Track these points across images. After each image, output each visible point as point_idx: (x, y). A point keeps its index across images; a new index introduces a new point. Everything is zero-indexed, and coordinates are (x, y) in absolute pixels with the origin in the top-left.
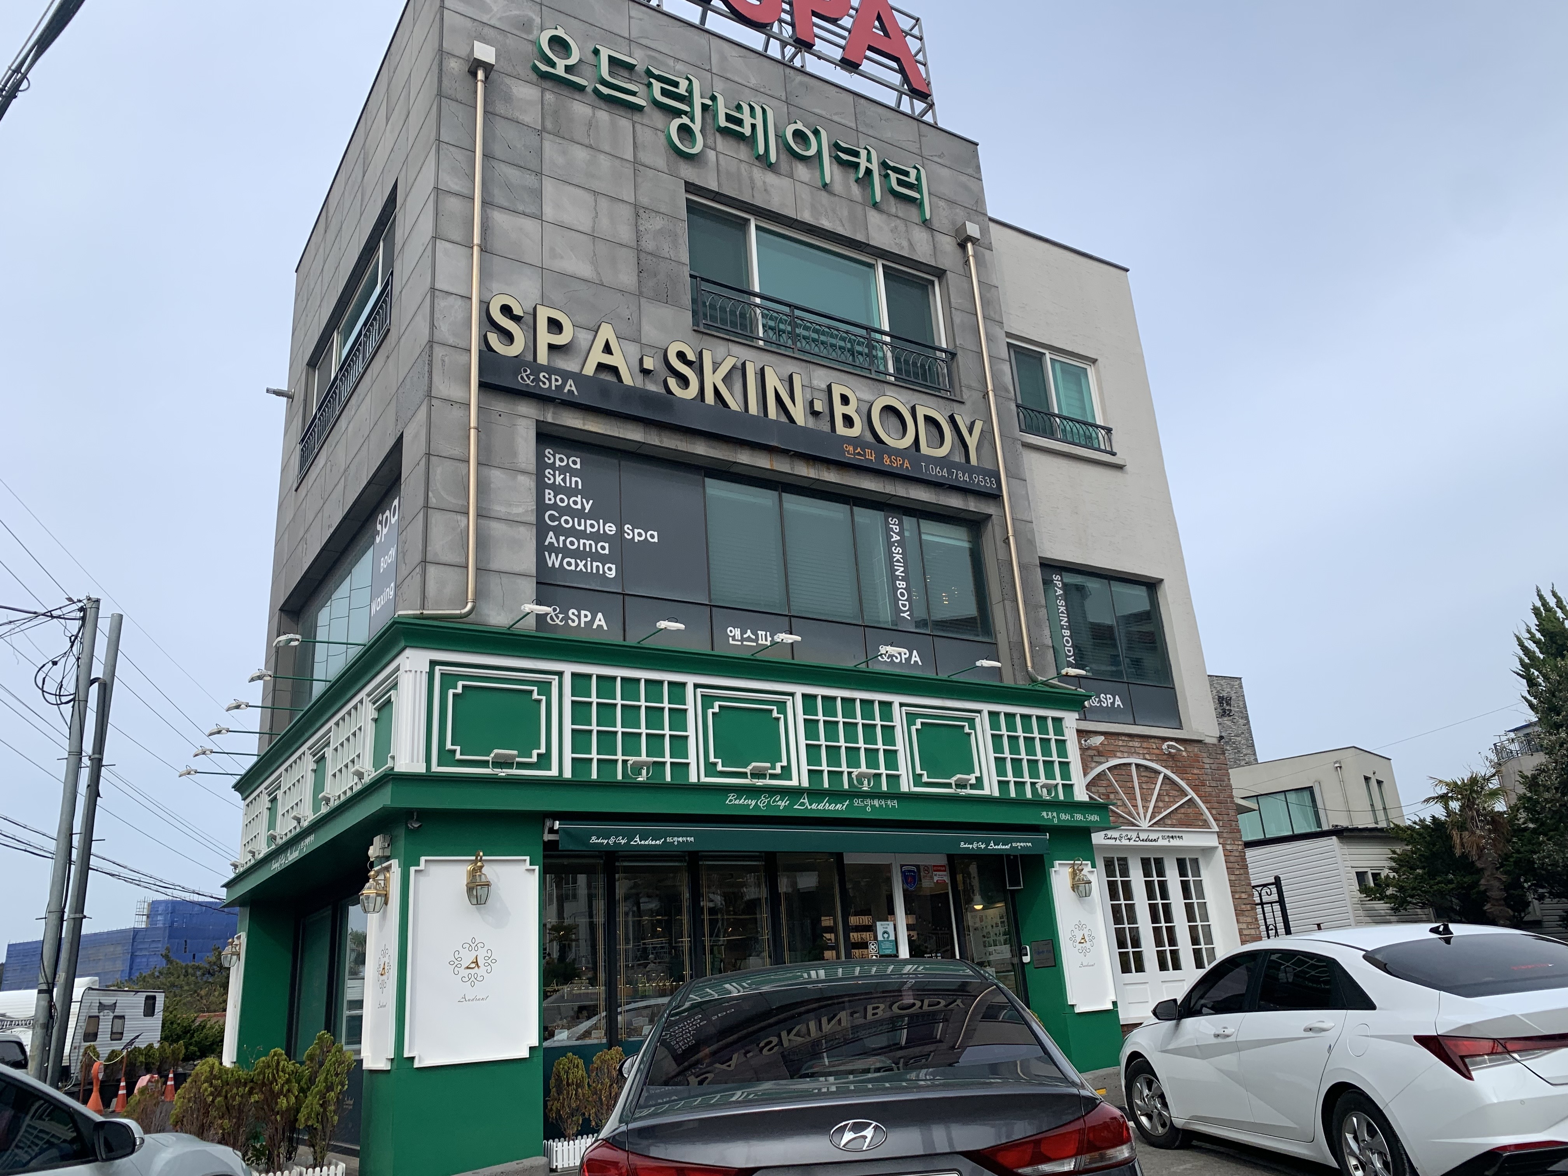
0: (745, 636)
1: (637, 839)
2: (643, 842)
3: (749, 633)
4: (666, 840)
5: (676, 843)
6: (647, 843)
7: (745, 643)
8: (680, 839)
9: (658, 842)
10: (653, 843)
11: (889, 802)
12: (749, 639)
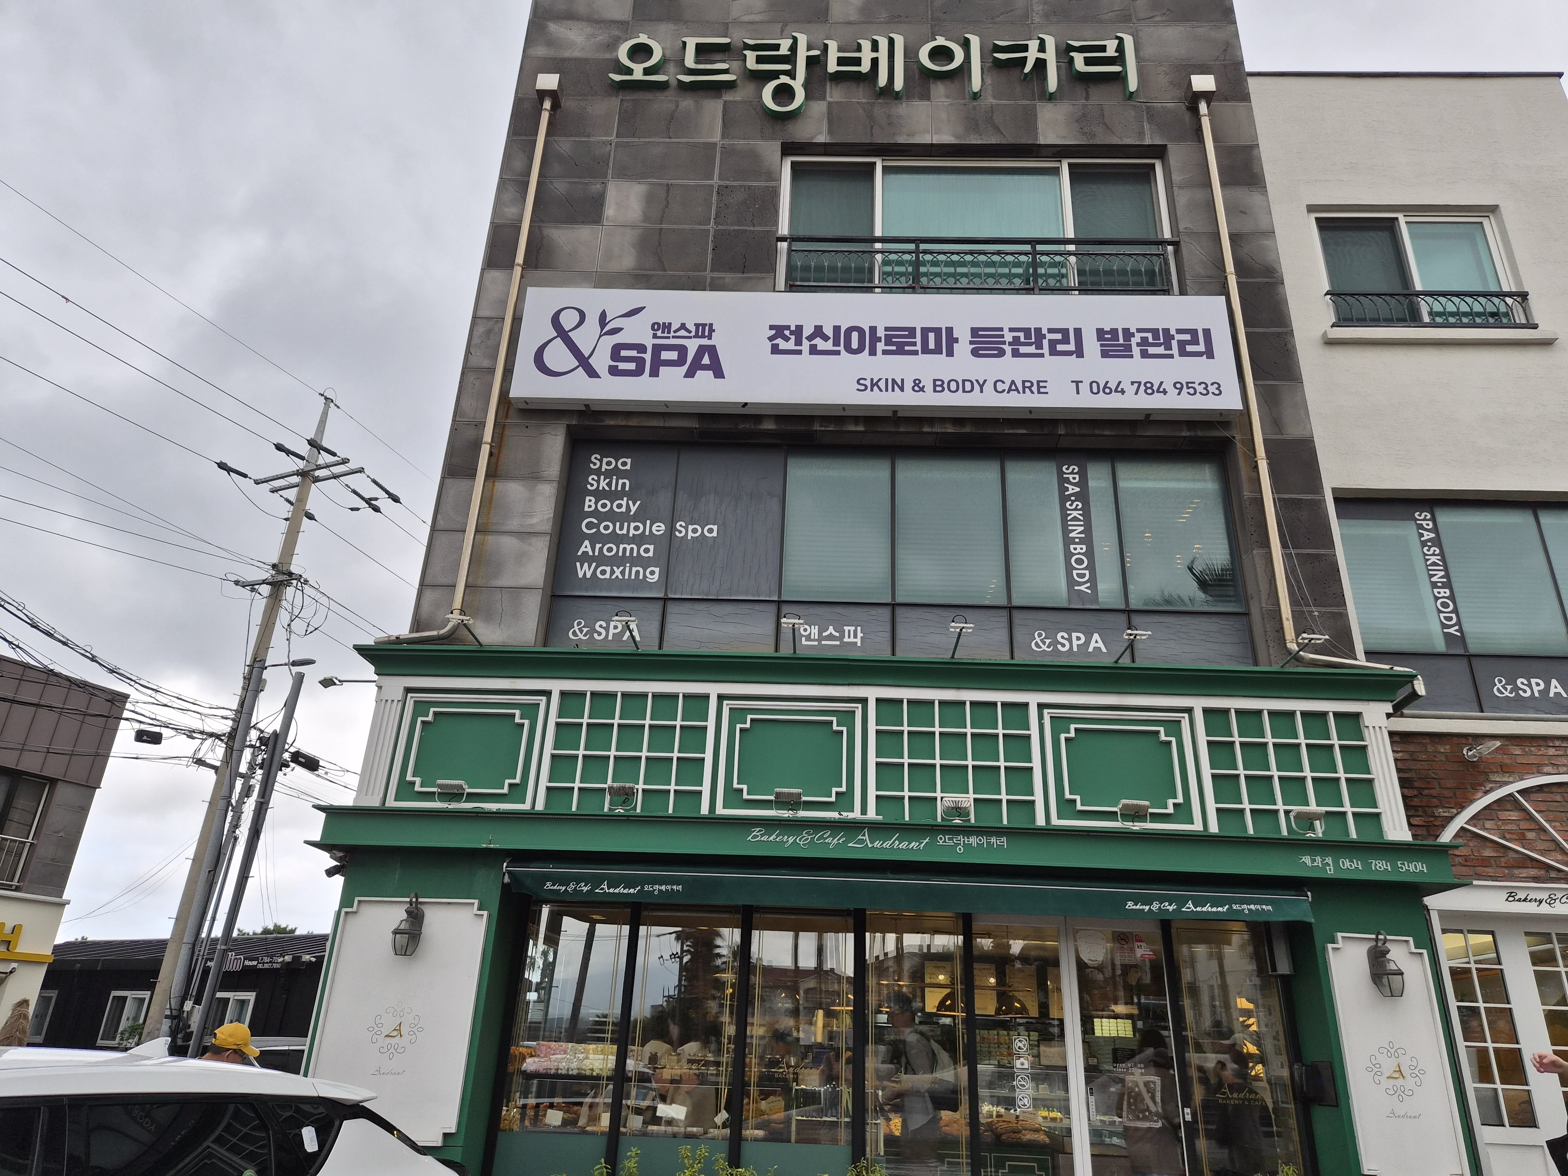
0: (825, 634)
1: (605, 886)
2: (611, 890)
3: (831, 629)
4: (643, 888)
5: (656, 893)
6: (617, 891)
7: (823, 642)
8: (663, 888)
9: (632, 891)
10: (626, 891)
11: (993, 840)
12: (831, 637)
